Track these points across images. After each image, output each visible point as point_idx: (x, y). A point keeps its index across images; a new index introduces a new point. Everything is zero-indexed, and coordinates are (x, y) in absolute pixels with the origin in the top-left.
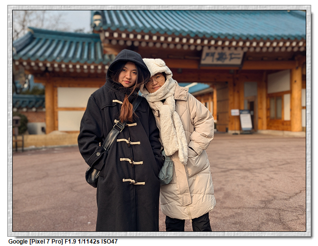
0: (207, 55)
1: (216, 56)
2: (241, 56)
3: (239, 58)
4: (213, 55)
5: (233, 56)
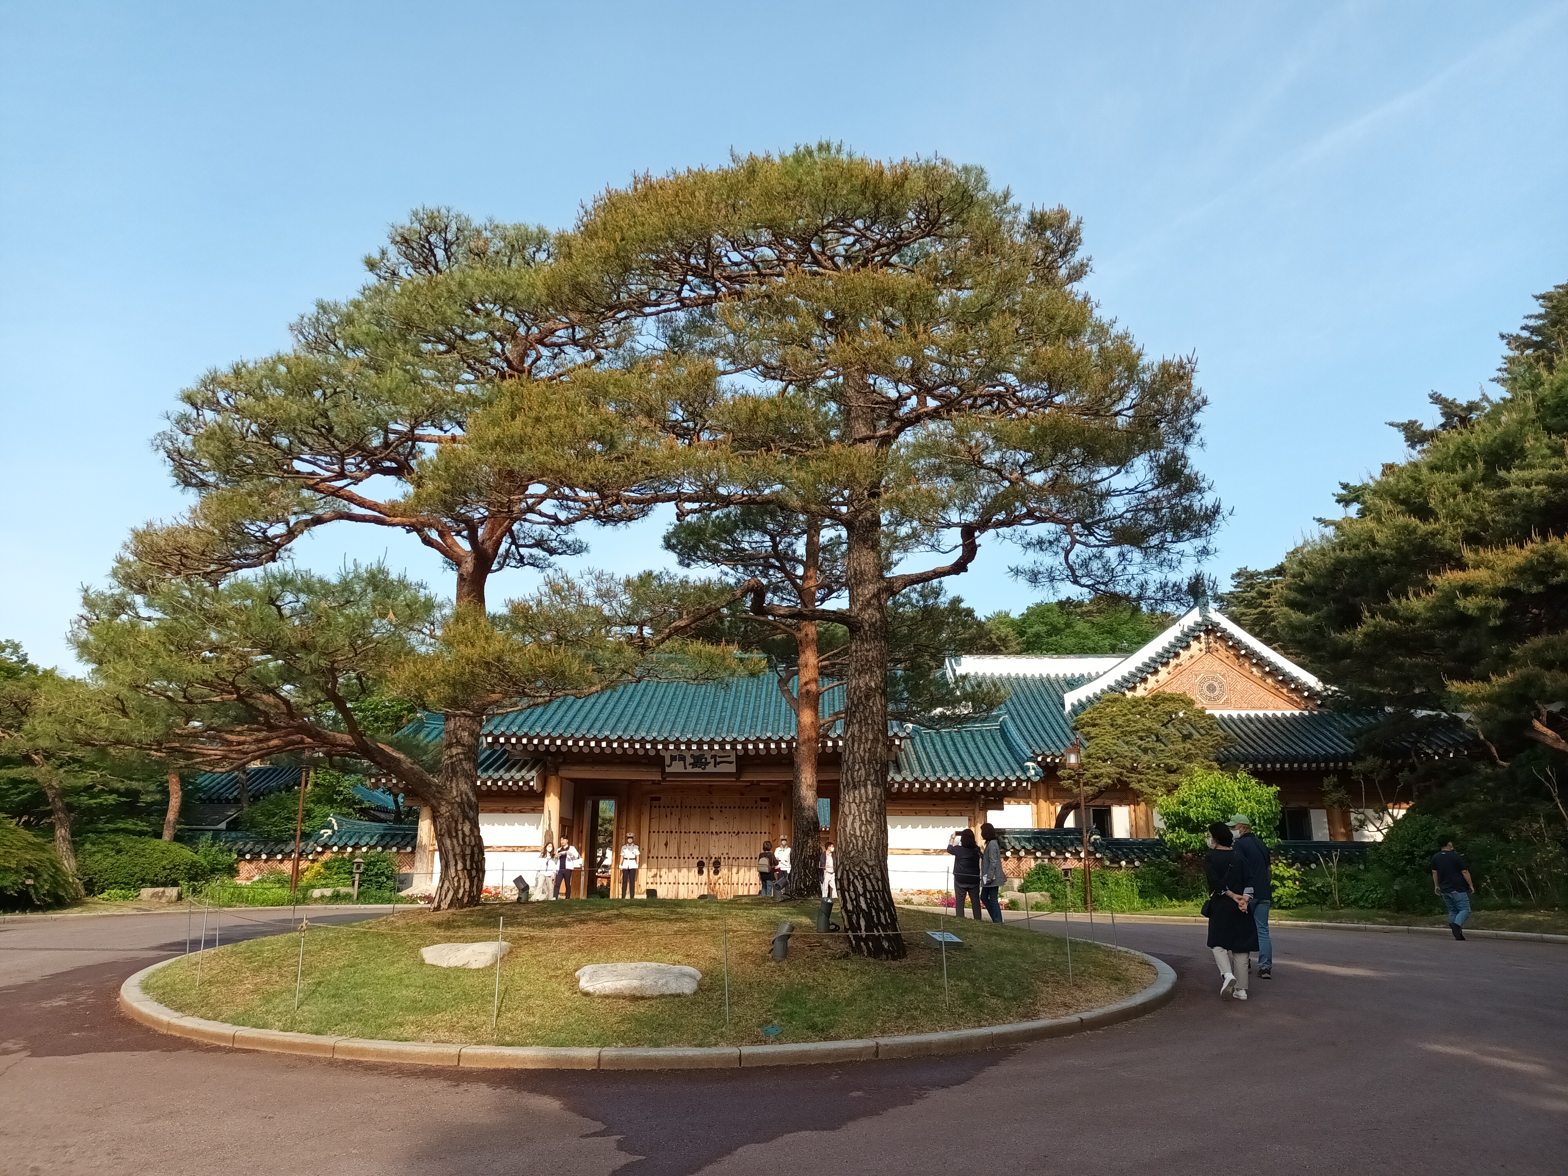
0: (673, 758)
1: (689, 760)
2: (733, 758)
3: (731, 763)
4: (682, 758)
5: (718, 760)
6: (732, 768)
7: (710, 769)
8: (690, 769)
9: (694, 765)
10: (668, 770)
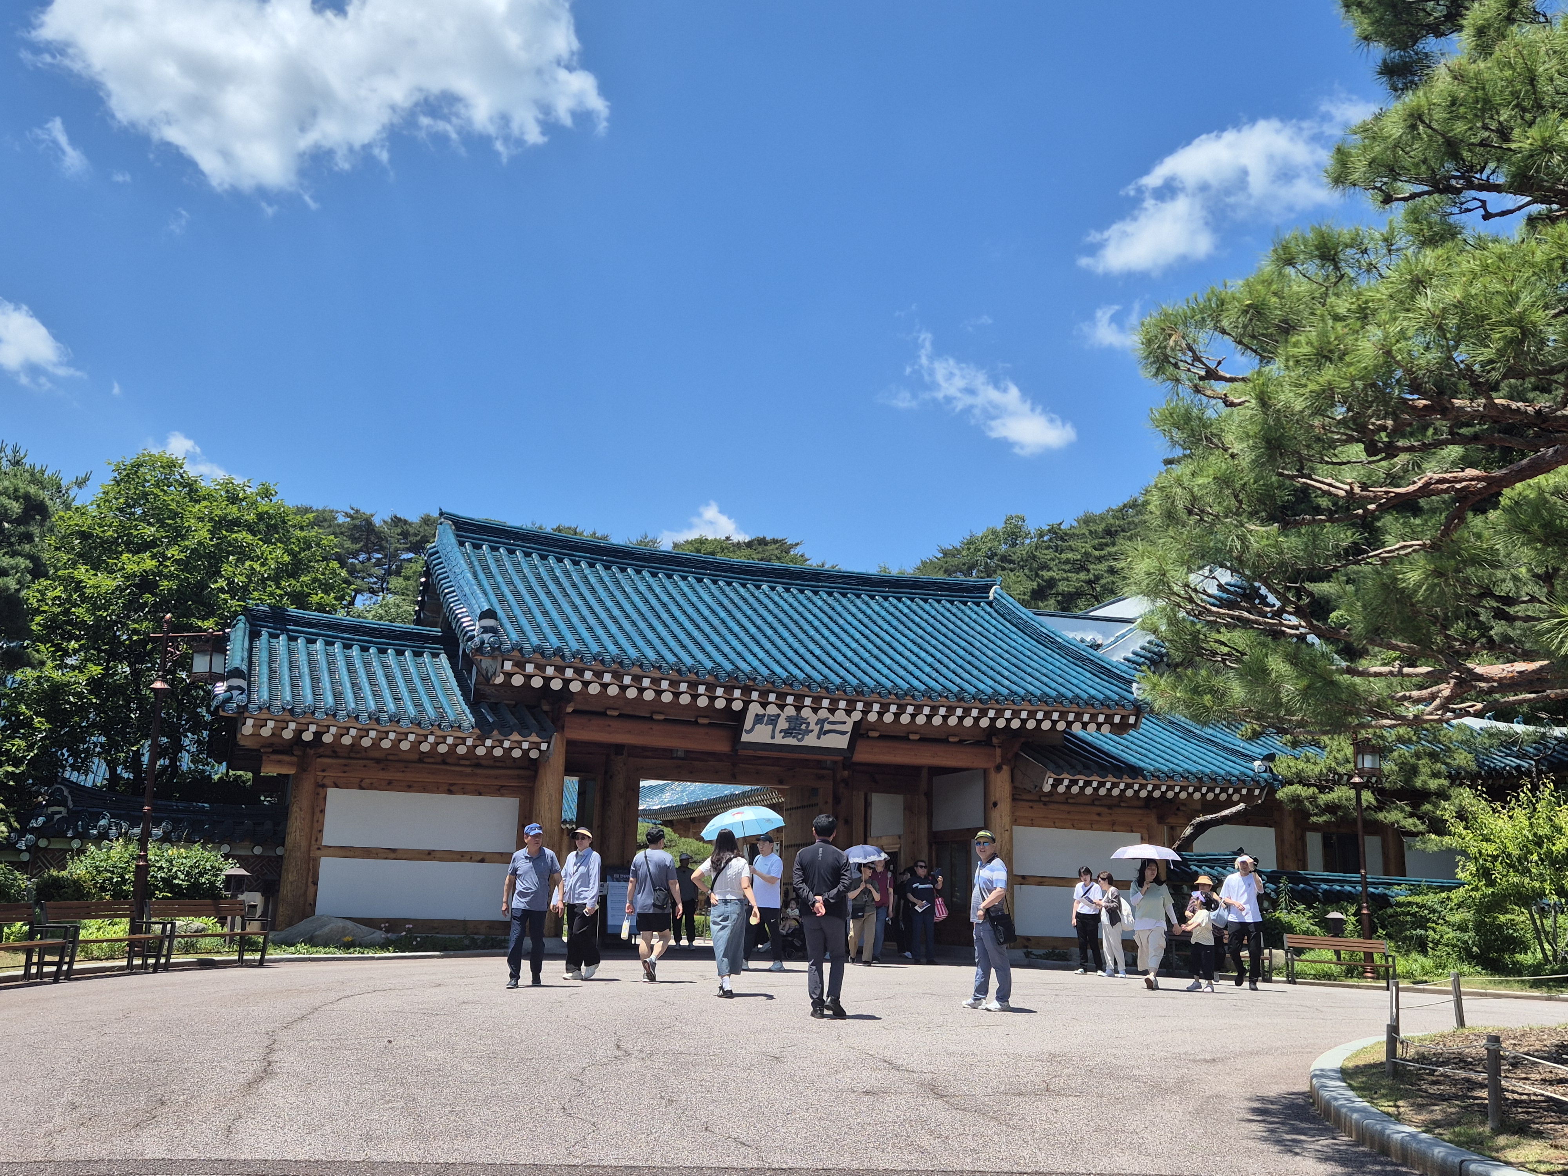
0: (758, 719)
1: (783, 724)
2: (848, 727)
4: (773, 720)
5: (827, 727)
6: (842, 742)
7: (810, 741)
8: (779, 740)
9: (787, 733)
10: (745, 738)
